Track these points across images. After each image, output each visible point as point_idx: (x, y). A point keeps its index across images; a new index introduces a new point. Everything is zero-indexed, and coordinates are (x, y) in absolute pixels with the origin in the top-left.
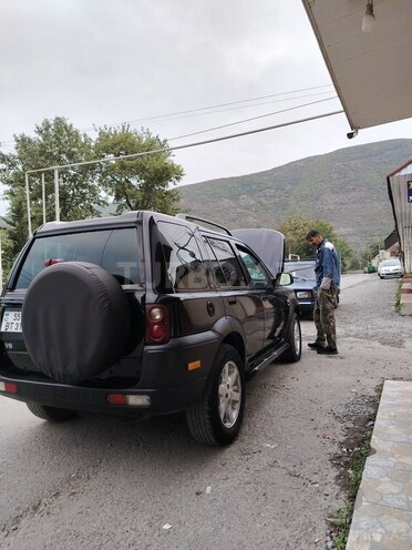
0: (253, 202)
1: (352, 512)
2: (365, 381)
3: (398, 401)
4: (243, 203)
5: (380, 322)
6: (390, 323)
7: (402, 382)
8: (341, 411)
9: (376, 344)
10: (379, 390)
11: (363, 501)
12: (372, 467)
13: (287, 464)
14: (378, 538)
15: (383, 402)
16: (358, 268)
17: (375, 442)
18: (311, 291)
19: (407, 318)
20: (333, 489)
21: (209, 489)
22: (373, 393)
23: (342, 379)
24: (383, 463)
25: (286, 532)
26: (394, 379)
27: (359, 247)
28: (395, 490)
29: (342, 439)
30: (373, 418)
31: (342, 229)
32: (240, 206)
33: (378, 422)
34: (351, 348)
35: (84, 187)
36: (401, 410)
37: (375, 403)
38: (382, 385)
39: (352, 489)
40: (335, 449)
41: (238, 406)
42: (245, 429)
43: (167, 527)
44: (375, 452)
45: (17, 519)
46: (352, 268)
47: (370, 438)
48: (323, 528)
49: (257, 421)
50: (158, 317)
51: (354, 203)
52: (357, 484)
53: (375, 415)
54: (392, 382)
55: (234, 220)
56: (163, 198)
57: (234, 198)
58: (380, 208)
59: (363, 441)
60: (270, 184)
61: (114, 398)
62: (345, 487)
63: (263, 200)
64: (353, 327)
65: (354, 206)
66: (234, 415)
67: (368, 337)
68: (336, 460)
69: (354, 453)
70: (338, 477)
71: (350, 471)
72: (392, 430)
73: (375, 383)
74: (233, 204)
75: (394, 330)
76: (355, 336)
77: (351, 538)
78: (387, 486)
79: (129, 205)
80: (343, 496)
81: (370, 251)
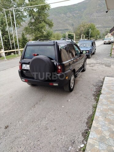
0: (71, 15)
1: (97, 105)
2: (101, 77)
3: (108, 82)
4: (68, 15)
5: (105, 59)
6: (108, 59)
7: (109, 77)
8: (95, 84)
9: (104, 66)
10: (104, 79)
11: (99, 103)
12: (101, 97)
13: (84, 96)
14: (102, 109)
15: (104, 82)
16: (101, 38)
17: (102, 92)
18: (89, 51)
19: (113, 58)
20: (93, 101)
21: (69, 100)
22: (102, 80)
23: (95, 76)
24: (103, 96)
25: (85, 108)
26: (107, 76)
27: (102, 31)
28: (105, 101)
29: (95, 90)
30: (102, 86)
31: (98, 25)
32: (67, 17)
33: (103, 87)
34: (98, 67)
35: (19, 11)
36: (108, 84)
37: (102, 82)
38: (104, 78)
39: (97, 101)
40: (94, 93)
41: (73, 84)
42: (74, 88)
43: (63, 107)
44: (102, 94)
45: (34, 105)
46: (99, 38)
47: (101, 91)
48: (91, 107)
49: (77, 86)
50: (60, 68)
51: (103, 16)
52: (98, 100)
53: (102, 85)
54: (107, 77)
55: (65, 21)
56: (44, 16)
57: (65, 14)
58: (110, 18)
59: (100, 91)
60: (77, 9)
61: (50, 84)
62: (96, 100)
63: (75, 15)
64: (98, 61)
65: (102, 17)
66: (73, 86)
67: (102, 64)
68: (94, 95)
69: (98, 94)
70: (94, 98)
71: (97, 97)
72: (106, 89)
73: (103, 77)
74: (65, 16)
75: (109, 62)
76: (99, 64)
77: (97, 109)
78: (104, 100)
79: (34, 18)
80: (95, 102)
81: (105, 33)
